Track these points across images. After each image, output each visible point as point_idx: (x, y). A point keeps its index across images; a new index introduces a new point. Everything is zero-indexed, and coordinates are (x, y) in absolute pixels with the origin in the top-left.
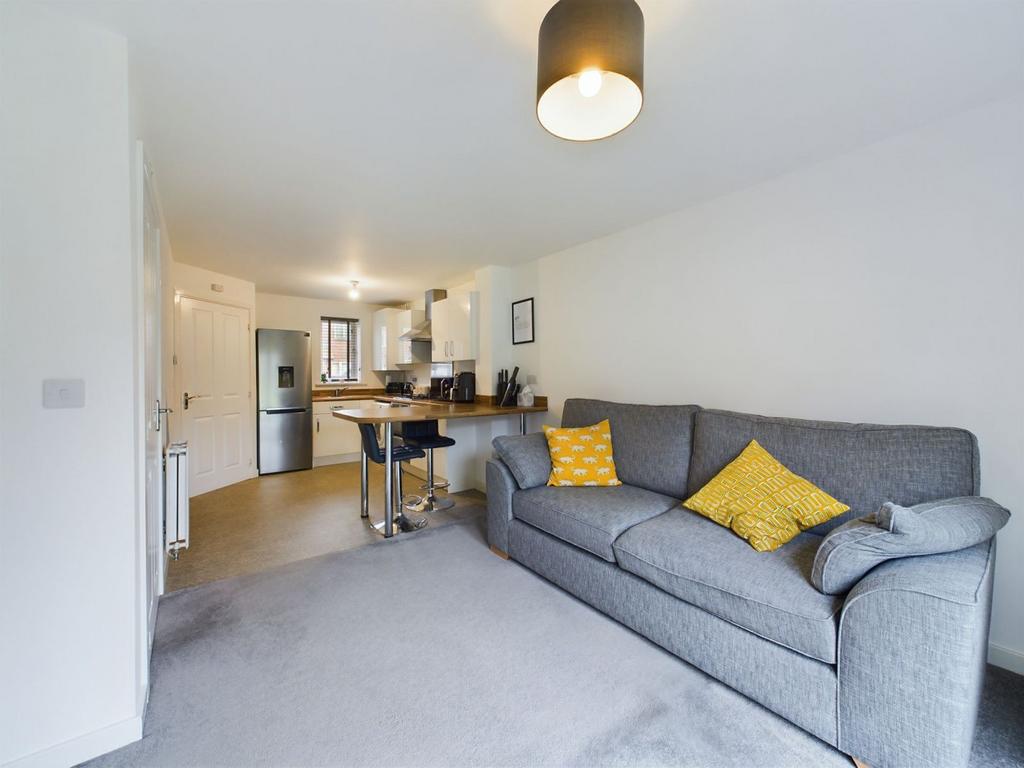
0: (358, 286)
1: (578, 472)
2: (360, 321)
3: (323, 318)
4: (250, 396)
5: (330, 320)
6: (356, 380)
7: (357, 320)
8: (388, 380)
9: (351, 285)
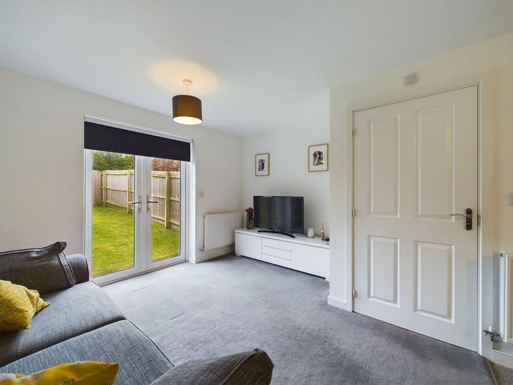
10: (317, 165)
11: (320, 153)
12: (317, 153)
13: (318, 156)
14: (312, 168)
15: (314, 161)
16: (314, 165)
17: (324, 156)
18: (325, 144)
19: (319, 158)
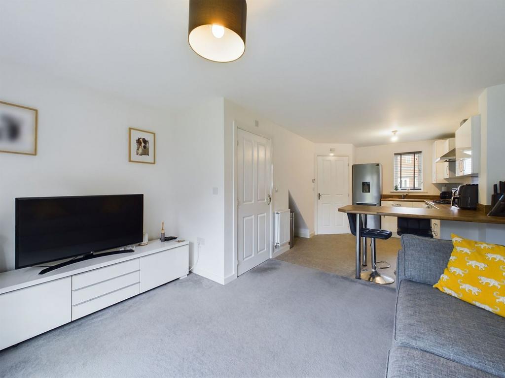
0: (397, 133)
1: (467, 287)
2: (423, 153)
3: (396, 154)
4: (349, 196)
5: (401, 154)
6: (420, 189)
7: (420, 152)
8: (444, 189)
9: (393, 134)
10: (141, 155)
11: (145, 141)
12: (141, 140)
13: (143, 144)
14: (135, 157)
15: (138, 149)
16: (137, 154)
17: (150, 146)
18: (152, 133)
19: (145, 147)
